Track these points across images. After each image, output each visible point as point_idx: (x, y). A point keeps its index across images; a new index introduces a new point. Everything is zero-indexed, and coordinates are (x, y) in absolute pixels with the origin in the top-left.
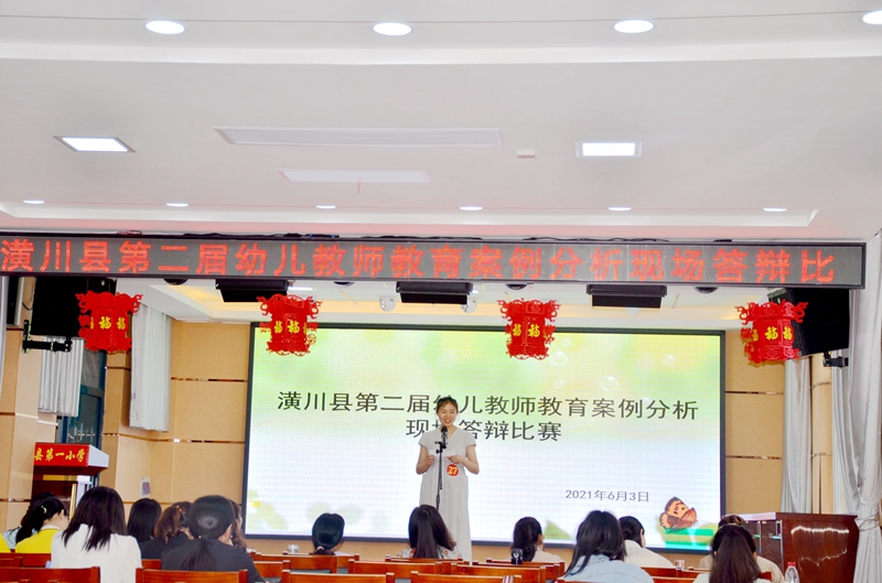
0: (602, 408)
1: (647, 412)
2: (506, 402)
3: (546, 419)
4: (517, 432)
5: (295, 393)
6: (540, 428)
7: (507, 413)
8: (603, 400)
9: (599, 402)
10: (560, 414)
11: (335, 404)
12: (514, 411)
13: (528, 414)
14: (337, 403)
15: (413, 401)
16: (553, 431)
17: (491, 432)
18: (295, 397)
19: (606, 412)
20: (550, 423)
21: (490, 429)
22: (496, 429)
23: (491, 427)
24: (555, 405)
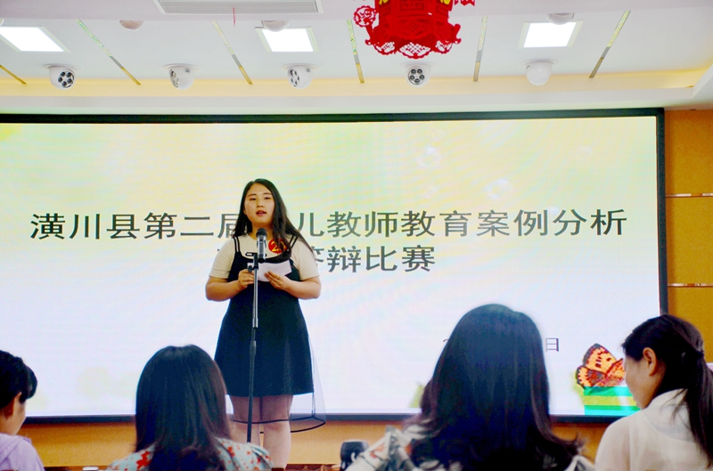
0: (492, 223)
1: (554, 227)
2: (356, 219)
3: (413, 242)
4: (374, 261)
5: (56, 216)
6: (405, 254)
7: (358, 235)
8: (493, 212)
9: (487, 216)
10: (433, 235)
11: (114, 229)
12: (368, 232)
13: (387, 235)
14: (117, 228)
15: (226, 222)
16: (423, 258)
17: (337, 262)
18: (56, 221)
19: (497, 229)
20: (419, 247)
21: (335, 258)
22: (344, 257)
23: (337, 255)
24: (426, 221)
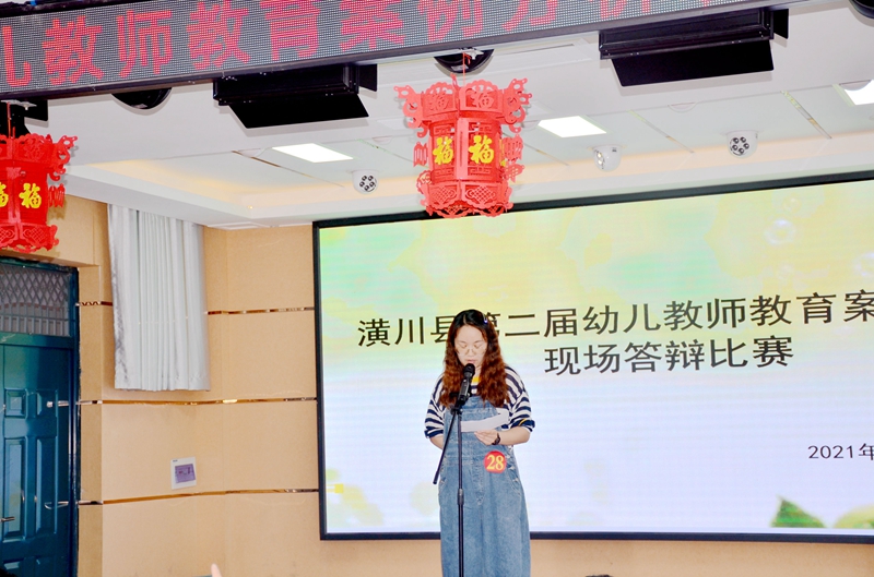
0: (863, 305)
2: (697, 309)
3: (765, 332)
4: (719, 356)
5: (381, 322)
6: (757, 347)
7: (700, 327)
8: (863, 292)
9: (855, 297)
10: (789, 322)
11: (438, 332)
12: (711, 323)
13: (734, 325)
14: (441, 331)
15: (553, 319)
16: (779, 350)
17: (676, 358)
18: (381, 326)
19: (869, 312)
20: (773, 338)
21: (675, 355)
22: (685, 353)
23: (676, 351)
24: (780, 307)
